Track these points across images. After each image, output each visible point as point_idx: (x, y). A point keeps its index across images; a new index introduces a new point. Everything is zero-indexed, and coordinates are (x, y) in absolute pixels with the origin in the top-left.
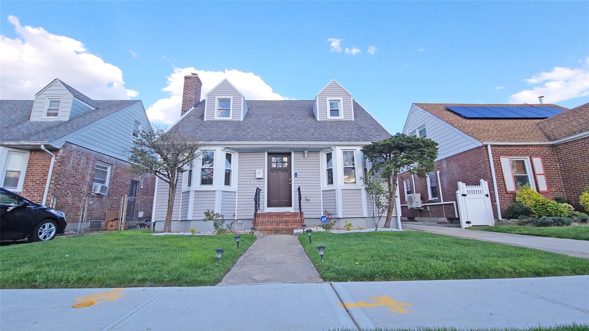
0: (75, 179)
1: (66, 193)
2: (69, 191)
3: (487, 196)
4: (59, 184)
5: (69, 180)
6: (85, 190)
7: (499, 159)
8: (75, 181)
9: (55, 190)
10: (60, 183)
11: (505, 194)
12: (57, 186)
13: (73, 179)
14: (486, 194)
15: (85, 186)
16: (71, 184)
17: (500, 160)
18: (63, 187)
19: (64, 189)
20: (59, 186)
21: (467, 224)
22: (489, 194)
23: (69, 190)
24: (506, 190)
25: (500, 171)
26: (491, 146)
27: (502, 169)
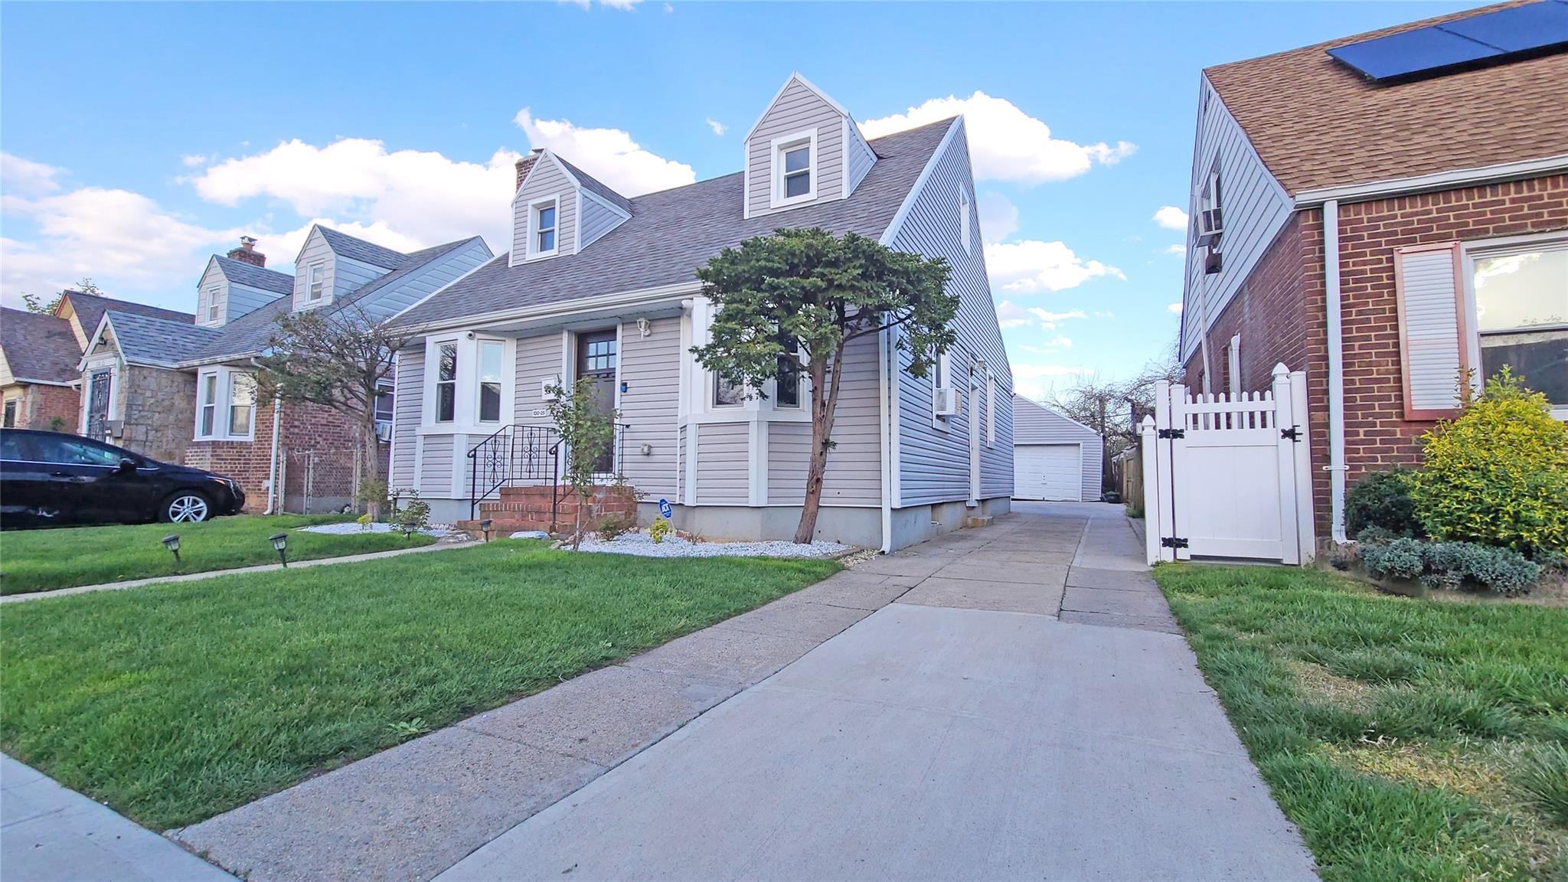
0: (330, 415)
1: (313, 442)
2: (319, 439)
3: (1291, 434)
4: (296, 427)
5: (315, 417)
6: (357, 434)
7: (1391, 260)
8: (331, 419)
9: (286, 437)
10: (296, 423)
11: (1394, 424)
12: (292, 430)
13: (326, 416)
14: (1288, 428)
15: (355, 427)
16: (322, 425)
17: (1392, 269)
18: (304, 432)
19: (306, 435)
20: (296, 430)
21: (1169, 550)
22: (1303, 429)
23: (319, 436)
24: (1402, 406)
25: (1388, 319)
26: (1343, 204)
27: (1395, 310)
